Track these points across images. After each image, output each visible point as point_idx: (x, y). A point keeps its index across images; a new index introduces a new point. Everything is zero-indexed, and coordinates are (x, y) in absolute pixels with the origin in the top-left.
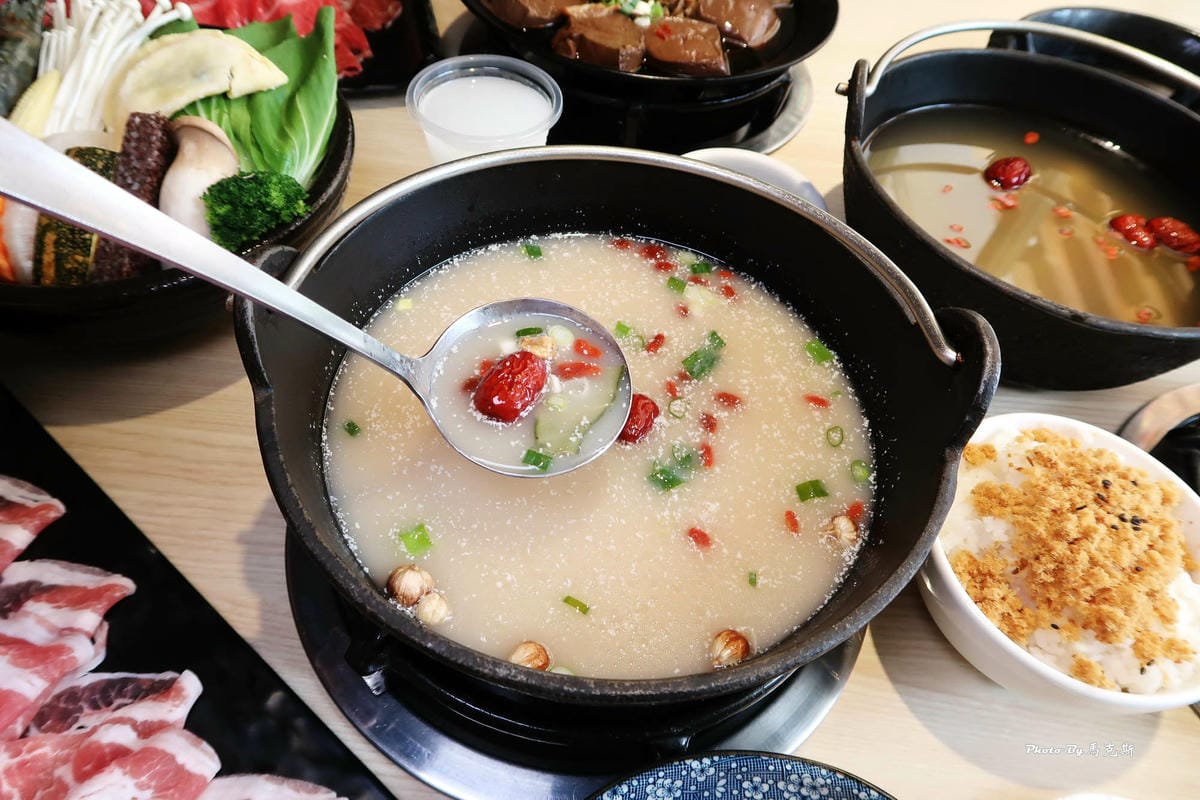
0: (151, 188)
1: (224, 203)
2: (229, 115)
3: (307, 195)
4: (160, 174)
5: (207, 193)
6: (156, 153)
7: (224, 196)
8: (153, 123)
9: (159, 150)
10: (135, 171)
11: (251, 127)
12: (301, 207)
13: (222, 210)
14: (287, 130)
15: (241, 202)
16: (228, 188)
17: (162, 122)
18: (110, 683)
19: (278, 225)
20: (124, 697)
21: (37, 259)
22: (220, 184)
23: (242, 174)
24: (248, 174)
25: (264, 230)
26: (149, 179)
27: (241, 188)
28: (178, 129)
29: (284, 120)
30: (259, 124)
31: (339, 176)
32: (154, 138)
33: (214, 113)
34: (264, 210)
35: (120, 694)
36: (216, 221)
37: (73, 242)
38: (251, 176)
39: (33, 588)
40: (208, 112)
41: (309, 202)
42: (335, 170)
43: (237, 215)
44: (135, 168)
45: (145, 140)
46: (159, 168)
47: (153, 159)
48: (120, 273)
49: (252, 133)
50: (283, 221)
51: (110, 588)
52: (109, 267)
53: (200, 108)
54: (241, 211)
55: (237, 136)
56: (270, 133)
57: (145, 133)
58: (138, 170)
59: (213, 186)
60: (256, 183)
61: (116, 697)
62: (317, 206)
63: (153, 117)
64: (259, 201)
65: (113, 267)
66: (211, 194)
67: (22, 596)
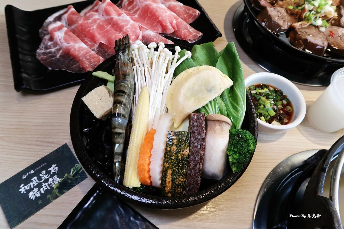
8: (201, 118)
21: (163, 178)
37: (179, 173)
44: (198, 139)
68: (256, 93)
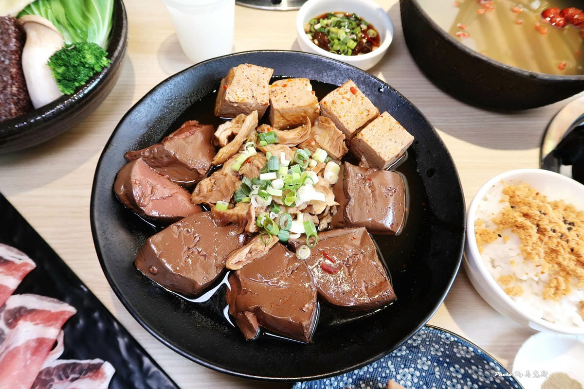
0: (16, 62)
1: (61, 66)
2: (51, 9)
3: (107, 53)
4: (19, 52)
5: (50, 61)
6: (14, 40)
7: (60, 62)
8: (8, 22)
9: (16, 38)
10: (4, 53)
11: (66, 15)
12: (105, 61)
13: (61, 70)
14: (87, 14)
15: (70, 64)
16: (61, 56)
17: (13, 21)
18: (68, 366)
19: (94, 74)
20: (75, 373)
22: (55, 55)
23: (67, 46)
24: (71, 46)
25: (87, 78)
26: (14, 57)
27: (68, 56)
28: (24, 24)
29: (84, 9)
30: (70, 13)
31: (122, 39)
32: (10, 31)
33: (42, 9)
34: (84, 66)
35: (73, 372)
36: (59, 77)
38: (72, 47)
39: (23, 311)
40: (39, 9)
41: (108, 57)
42: (119, 36)
43: (70, 72)
44: (4, 51)
45: (6, 33)
46: (18, 48)
47: (13, 44)
48: (11, 114)
49: (67, 19)
50: (96, 71)
51: (62, 313)
52: (4, 111)
53: (33, 7)
54: (71, 69)
55: (58, 22)
56: (78, 18)
57: (5, 29)
58: (6, 52)
59: (52, 56)
60: (76, 51)
61: (71, 374)
62: (113, 59)
63: (7, 18)
64: (81, 62)
65: (6, 111)
66: (52, 62)
67: (17, 315)
68: (322, 27)
